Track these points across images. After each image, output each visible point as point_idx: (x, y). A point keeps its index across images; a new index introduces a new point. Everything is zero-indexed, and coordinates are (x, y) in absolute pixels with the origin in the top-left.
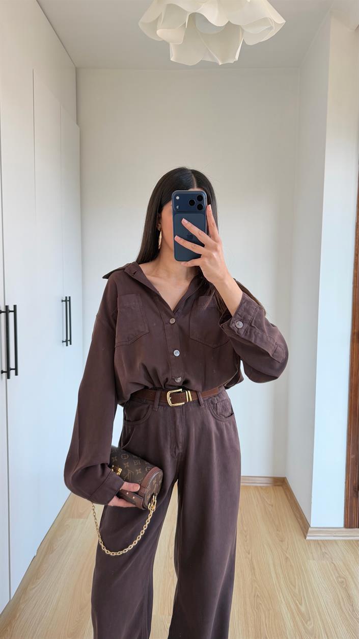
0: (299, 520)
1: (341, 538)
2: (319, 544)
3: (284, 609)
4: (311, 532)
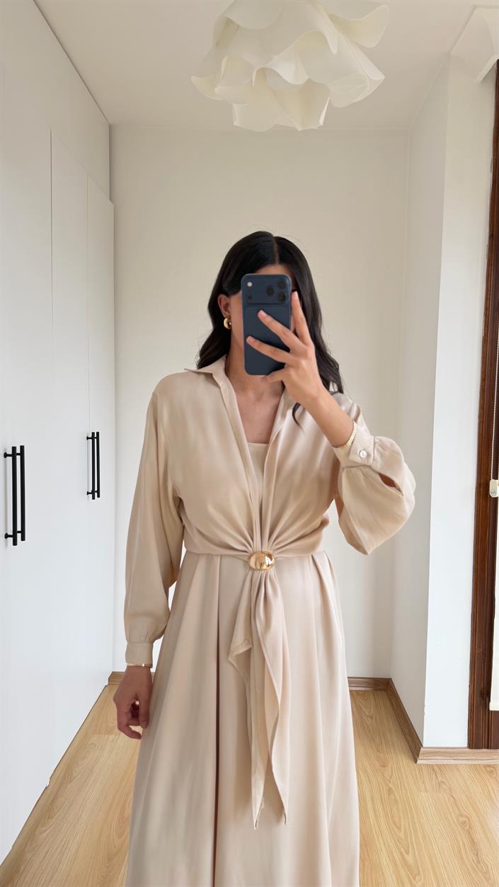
1: (464, 762)
2: (434, 770)
3: (384, 859)
4: (423, 754)
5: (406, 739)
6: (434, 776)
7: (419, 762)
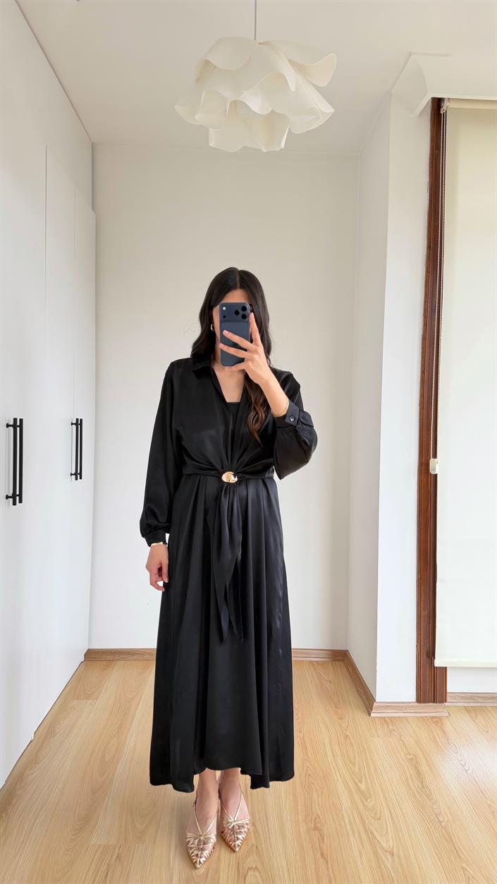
0: (363, 696)
1: (413, 715)
2: (385, 721)
3: (341, 787)
4: (377, 707)
5: (361, 697)
6: (386, 725)
7: (372, 715)
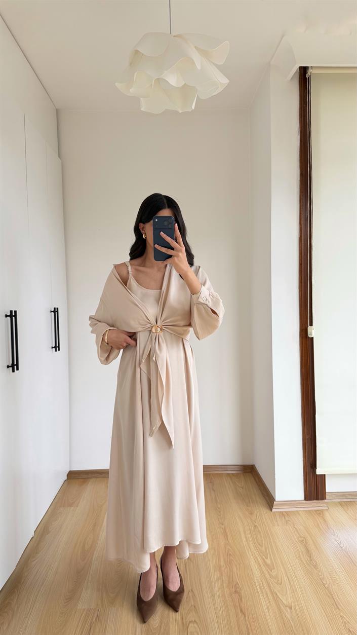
1: (302, 509)
2: (283, 514)
3: (252, 562)
4: (276, 505)
5: (265, 498)
6: (283, 518)
7: (273, 510)
